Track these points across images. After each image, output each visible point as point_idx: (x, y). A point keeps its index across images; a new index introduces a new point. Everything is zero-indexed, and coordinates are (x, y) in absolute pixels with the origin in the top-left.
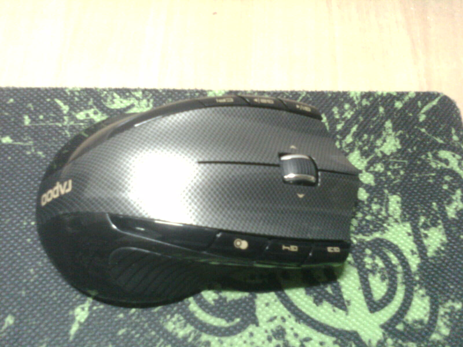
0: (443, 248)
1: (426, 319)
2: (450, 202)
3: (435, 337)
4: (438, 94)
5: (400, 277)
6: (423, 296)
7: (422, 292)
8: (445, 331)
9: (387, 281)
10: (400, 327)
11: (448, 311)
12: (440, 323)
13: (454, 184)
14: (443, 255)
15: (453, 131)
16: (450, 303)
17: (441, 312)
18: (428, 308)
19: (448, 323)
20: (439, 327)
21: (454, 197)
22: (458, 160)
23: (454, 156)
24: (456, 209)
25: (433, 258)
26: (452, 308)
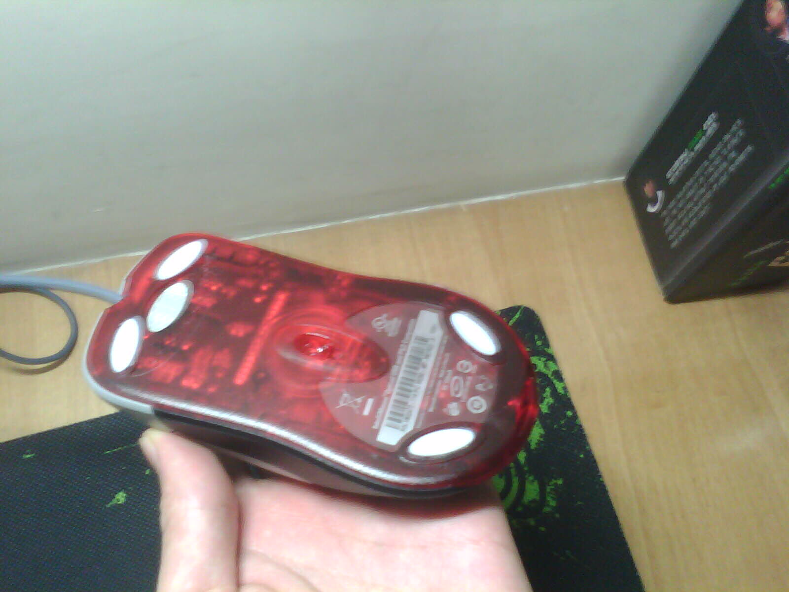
0: (542, 439)
1: (538, 498)
2: (542, 401)
3: (547, 509)
4: (519, 307)
5: (513, 471)
6: (533, 481)
7: (531, 478)
8: (553, 503)
9: (504, 477)
10: (520, 509)
11: (553, 487)
12: (549, 499)
13: (543, 384)
14: (543, 445)
15: (536, 337)
16: (554, 481)
17: (548, 489)
18: (538, 490)
19: (554, 496)
20: (548, 501)
21: (544, 395)
22: (543, 361)
23: (540, 360)
24: (547, 404)
25: (536, 449)
26: (556, 484)
